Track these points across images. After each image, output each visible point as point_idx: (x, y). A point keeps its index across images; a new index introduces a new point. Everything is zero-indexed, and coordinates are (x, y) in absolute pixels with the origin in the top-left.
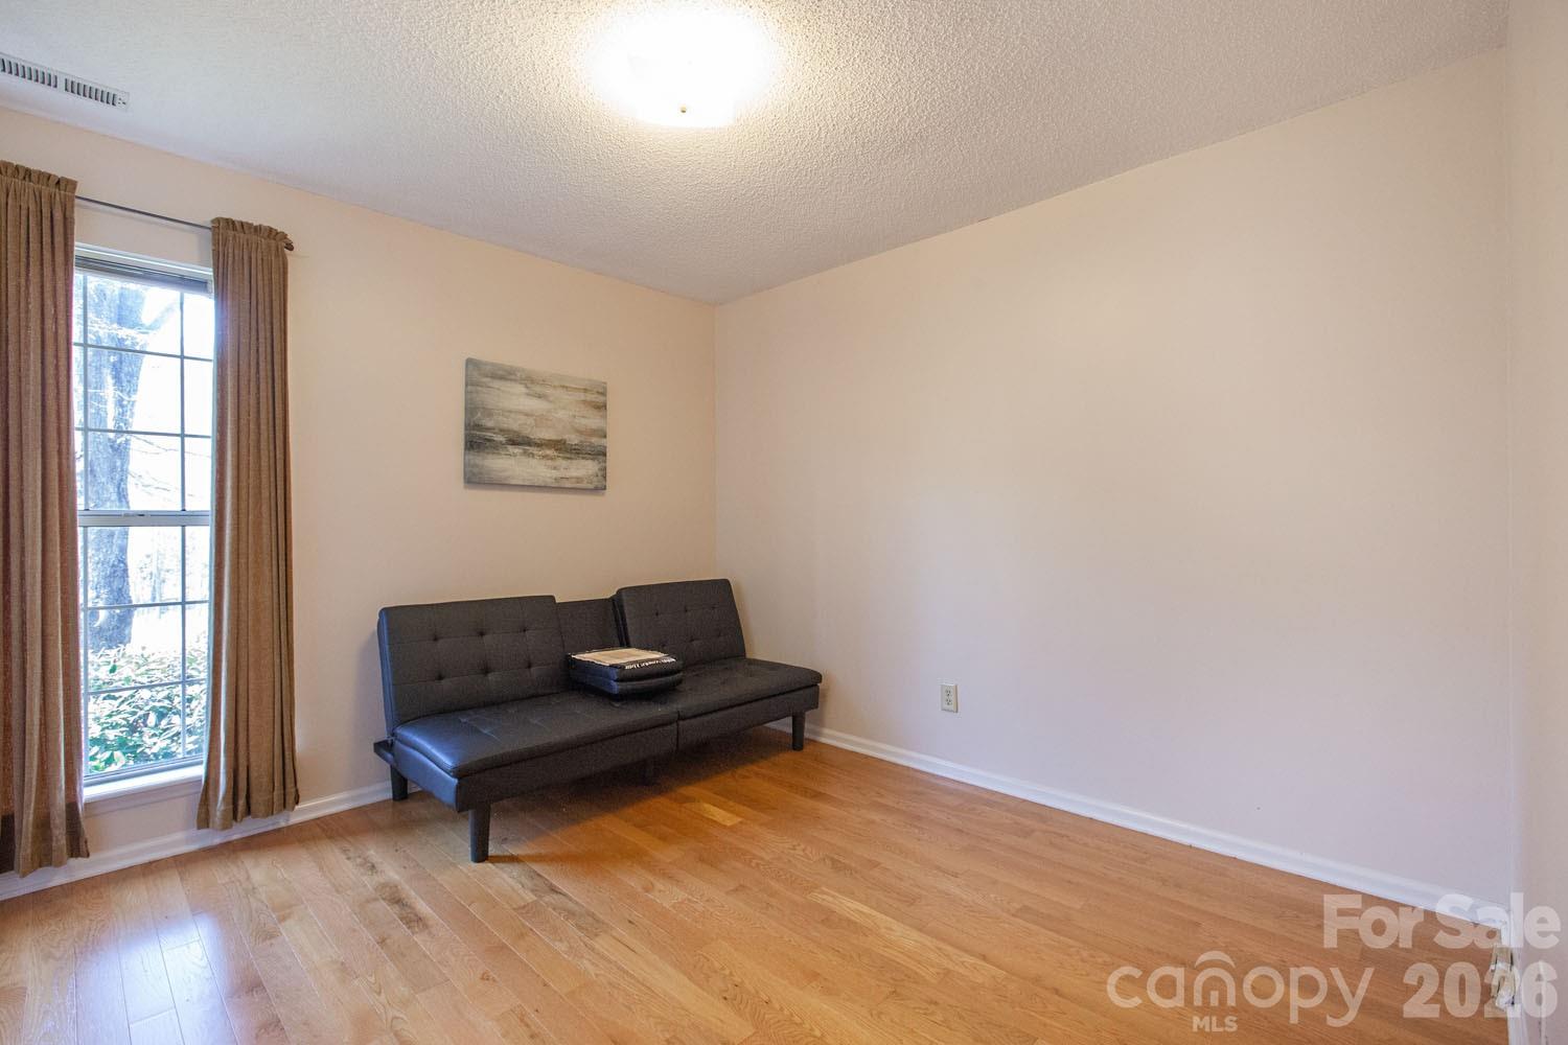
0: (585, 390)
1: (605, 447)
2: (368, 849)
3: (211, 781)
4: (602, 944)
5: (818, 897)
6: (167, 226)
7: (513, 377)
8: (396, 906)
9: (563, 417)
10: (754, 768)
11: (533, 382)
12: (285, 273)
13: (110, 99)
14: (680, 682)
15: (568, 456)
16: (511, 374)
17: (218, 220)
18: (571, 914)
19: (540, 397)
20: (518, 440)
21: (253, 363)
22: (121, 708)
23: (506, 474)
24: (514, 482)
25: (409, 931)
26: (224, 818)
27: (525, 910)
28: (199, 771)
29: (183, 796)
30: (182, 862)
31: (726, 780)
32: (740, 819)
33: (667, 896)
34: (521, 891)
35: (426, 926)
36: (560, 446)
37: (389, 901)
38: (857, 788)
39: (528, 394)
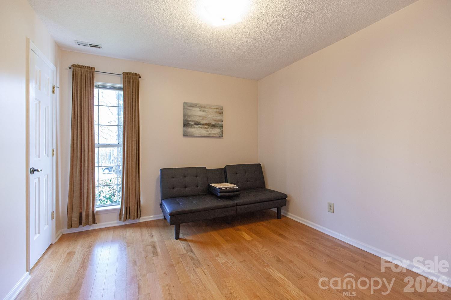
0: (217, 109)
1: (223, 125)
2: (153, 231)
3: (122, 210)
4: (198, 270)
5: (267, 269)
6: (114, 76)
7: (196, 106)
8: (153, 248)
9: (210, 116)
10: (262, 222)
11: (201, 107)
12: (139, 84)
13: (98, 47)
14: (239, 194)
15: (211, 127)
16: (195, 105)
17: (123, 73)
18: (193, 259)
19: (203, 111)
20: (197, 124)
21: (131, 107)
22: (111, 190)
23: (193, 133)
24: (196, 135)
25: (153, 256)
26: (124, 219)
27: (182, 255)
28: (119, 207)
29: (116, 212)
30: (115, 228)
31: (253, 226)
32: (252, 239)
33: (222, 259)
34: (183, 250)
35: (157, 255)
36: (209, 125)
37: (152, 246)
38: (295, 234)
39: (200, 111)
